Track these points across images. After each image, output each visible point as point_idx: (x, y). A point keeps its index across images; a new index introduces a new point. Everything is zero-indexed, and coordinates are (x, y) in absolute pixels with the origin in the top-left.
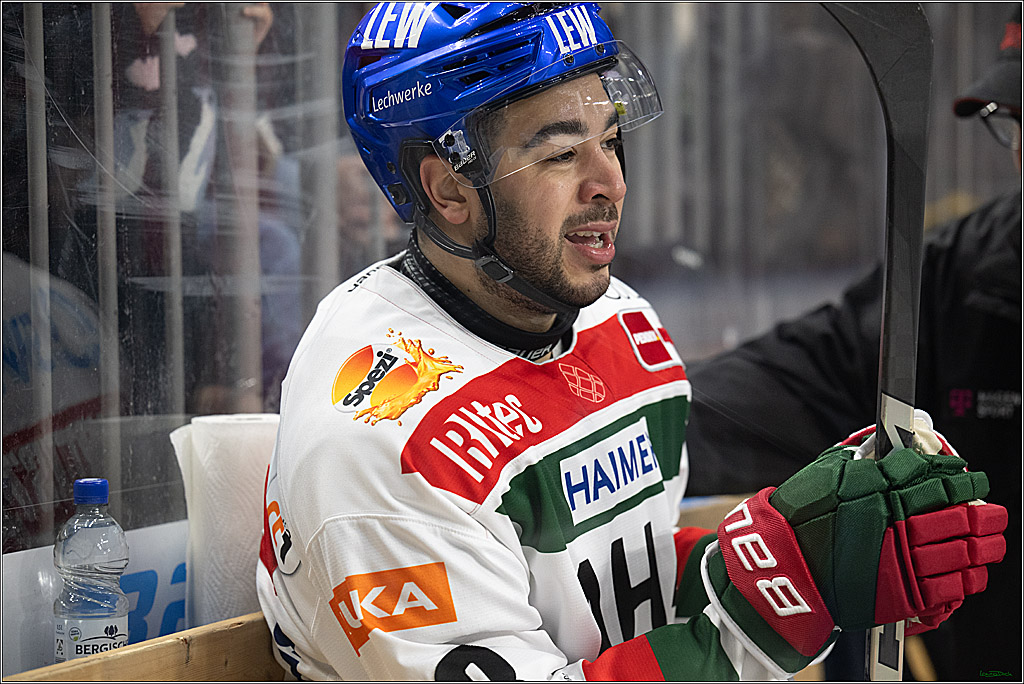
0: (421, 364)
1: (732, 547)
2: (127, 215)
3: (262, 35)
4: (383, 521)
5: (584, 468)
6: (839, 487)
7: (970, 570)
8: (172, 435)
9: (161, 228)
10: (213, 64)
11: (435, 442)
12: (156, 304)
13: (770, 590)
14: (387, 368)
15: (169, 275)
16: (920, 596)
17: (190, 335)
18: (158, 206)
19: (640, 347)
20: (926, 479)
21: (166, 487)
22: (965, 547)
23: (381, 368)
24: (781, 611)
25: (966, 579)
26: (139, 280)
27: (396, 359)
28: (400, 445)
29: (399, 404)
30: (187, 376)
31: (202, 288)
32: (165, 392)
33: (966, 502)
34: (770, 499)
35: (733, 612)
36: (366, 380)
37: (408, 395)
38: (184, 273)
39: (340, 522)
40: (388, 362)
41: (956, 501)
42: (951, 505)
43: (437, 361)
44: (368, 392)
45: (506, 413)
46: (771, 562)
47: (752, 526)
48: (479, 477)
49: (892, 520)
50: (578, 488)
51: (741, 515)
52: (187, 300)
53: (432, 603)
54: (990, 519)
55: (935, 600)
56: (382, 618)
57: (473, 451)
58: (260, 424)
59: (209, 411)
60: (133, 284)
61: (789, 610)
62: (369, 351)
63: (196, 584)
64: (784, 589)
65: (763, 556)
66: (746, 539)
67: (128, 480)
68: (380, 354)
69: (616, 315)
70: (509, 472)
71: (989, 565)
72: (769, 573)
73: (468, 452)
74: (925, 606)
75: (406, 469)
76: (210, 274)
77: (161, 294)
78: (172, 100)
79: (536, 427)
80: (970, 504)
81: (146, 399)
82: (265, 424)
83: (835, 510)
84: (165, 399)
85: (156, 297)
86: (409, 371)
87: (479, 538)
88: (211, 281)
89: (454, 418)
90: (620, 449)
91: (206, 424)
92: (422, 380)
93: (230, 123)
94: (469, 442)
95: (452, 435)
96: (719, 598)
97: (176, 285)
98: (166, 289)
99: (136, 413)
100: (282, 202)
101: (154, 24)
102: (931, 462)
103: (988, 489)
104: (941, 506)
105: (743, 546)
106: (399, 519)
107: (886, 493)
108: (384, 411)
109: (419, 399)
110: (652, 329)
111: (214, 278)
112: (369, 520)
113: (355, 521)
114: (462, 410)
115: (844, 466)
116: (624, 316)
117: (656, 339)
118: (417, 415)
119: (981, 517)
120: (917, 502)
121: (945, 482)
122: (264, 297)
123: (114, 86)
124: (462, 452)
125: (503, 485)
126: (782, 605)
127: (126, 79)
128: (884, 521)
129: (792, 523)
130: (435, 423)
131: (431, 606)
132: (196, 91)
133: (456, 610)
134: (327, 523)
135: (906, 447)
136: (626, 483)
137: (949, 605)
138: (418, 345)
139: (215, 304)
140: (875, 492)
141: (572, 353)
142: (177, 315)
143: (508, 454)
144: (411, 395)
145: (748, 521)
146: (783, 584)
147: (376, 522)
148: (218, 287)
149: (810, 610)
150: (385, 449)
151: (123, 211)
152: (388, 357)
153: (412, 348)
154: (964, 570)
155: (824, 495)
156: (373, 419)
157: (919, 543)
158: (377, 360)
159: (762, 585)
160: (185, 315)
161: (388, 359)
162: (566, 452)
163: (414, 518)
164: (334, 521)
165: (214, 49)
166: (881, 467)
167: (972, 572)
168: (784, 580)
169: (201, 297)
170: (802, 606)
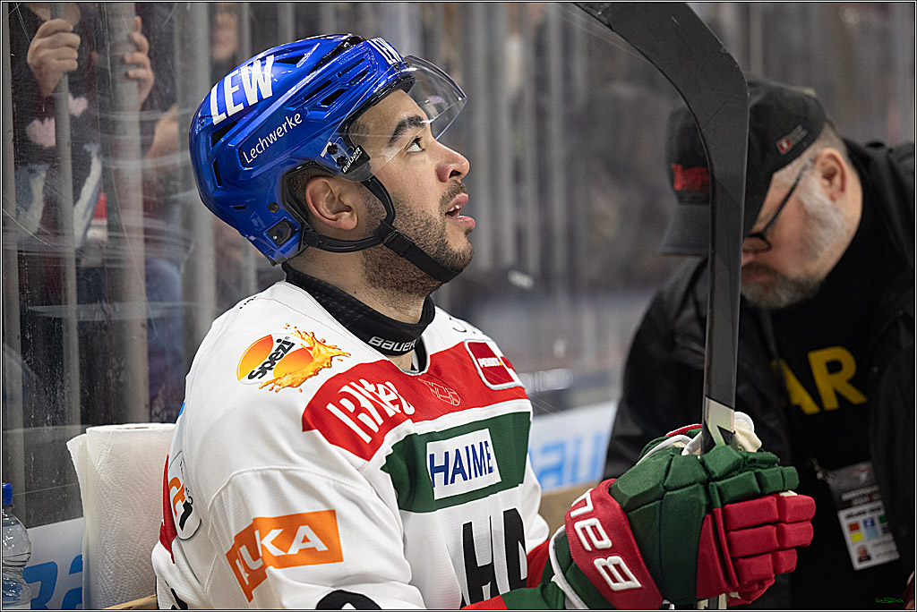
0: (315, 349)
1: (574, 530)
2: (27, 252)
3: (145, 95)
4: (284, 472)
5: (447, 454)
6: (665, 479)
7: (780, 553)
8: (68, 443)
9: (59, 263)
10: (101, 119)
11: (330, 407)
12: (54, 329)
13: (605, 568)
14: (286, 351)
15: (66, 304)
16: (734, 575)
17: (84, 356)
18: (55, 244)
19: (483, 369)
20: (741, 472)
21: (64, 489)
22: (774, 531)
23: (280, 351)
24: (615, 586)
25: (776, 561)
26: (38, 309)
27: (293, 344)
28: (302, 408)
29: (299, 376)
30: (82, 392)
31: (95, 313)
32: (63, 406)
33: (778, 492)
34: (610, 489)
35: (576, 586)
36: (267, 360)
37: (306, 370)
38: (78, 303)
39: (245, 474)
40: (287, 347)
41: (768, 491)
42: (762, 495)
43: (329, 347)
44: (270, 368)
45: (387, 393)
46: (606, 543)
47: (592, 512)
48: (367, 439)
49: (710, 508)
50: (439, 469)
51: (584, 503)
52: (81, 325)
53: (323, 545)
54: (798, 508)
55: (748, 578)
56: (279, 556)
57: (362, 417)
58: (147, 432)
59: (101, 421)
60: (32, 311)
61: (621, 585)
62: (270, 338)
63: (91, 573)
64: (617, 567)
65: (600, 538)
66: (586, 523)
67: (31, 483)
68: (279, 341)
69: (462, 343)
70: (391, 439)
71: (798, 548)
72: (605, 553)
73: (359, 417)
74: (739, 582)
75: (306, 427)
76: (101, 302)
77: (60, 320)
78: (67, 151)
79: (410, 410)
80: (781, 494)
81: (45, 412)
82: (151, 431)
83: (662, 498)
84: (63, 411)
85: (54, 323)
86: (305, 354)
87: (364, 492)
88: (102, 308)
89: (346, 389)
90: (473, 446)
91: (98, 432)
92: (316, 360)
93: (117, 171)
94: (359, 409)
95: (344, 402)
96: (564, 574)
97: (72, 312)
98: (63, 316)
99: (36, 425)
100: (164, 238)
101: (52, 86)
102: (745, 458)
103: (798, 482)
104: (754, 496)
105: (583, 529)
106: (299, 470)
107: (705, 484)
108: (287, 380)
109: (316, 373)
110: (495, 356)
111: (105, 305)
112: (270, 472)
113: (259, 473)
114: (352, 384)
115: (671, 460)
116: (469, 344)
117: (498, 364)
118: (314, 385)
119: (790, 506)
120: (732, 492)
121: (757, 475)
122: (149, 321)
123: (14, 140)
124: (354, 416)
125: (386, 448)
126: (615, 581)
127: (25, 135)
128: (704, 509)
129: (626, 510)
130: (330, 392)
131: (321, 547)
132: (87, 147)
133: (343, 552)
134: (234, 475)
135: (727, 444)
136: (476, 476)
137: (761, 583)
138: (311, 335)
139: (106, 328)
140: (694, 483)
141: (427, 373)
142: (72, 339)
143: (391, 423)
144: (309, 369)
145: (589, 508)
146: (616, 563)
147: (278, 472)
148: (108, 312)
149: (639, 585)
150: (288, 411)
151: (23, 249)
152: (288, 343)
153: (307, 337)
154: (774, 552)
155: (651, 485)
156: (276, 387)
157: (734, 527)
158: (276, 345)
159: (599, 563)
160: (80, 338)
161: (285, 345)
162: (432, 437)
163: (312, 470)
164: (240, 473)
165: (102, 107)
166: (703, 463)
167: (782, 554)
168: (617, 559)
169: (94, 322)
170: (633, 581)
